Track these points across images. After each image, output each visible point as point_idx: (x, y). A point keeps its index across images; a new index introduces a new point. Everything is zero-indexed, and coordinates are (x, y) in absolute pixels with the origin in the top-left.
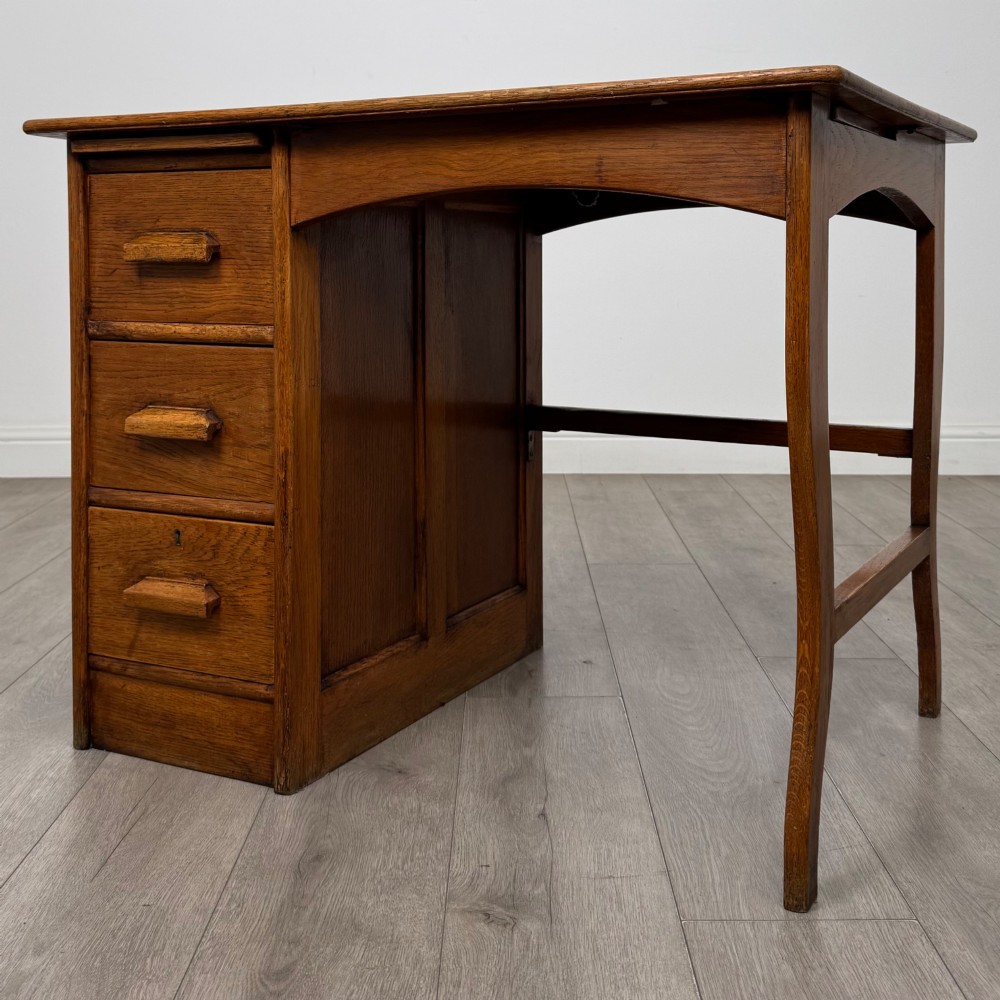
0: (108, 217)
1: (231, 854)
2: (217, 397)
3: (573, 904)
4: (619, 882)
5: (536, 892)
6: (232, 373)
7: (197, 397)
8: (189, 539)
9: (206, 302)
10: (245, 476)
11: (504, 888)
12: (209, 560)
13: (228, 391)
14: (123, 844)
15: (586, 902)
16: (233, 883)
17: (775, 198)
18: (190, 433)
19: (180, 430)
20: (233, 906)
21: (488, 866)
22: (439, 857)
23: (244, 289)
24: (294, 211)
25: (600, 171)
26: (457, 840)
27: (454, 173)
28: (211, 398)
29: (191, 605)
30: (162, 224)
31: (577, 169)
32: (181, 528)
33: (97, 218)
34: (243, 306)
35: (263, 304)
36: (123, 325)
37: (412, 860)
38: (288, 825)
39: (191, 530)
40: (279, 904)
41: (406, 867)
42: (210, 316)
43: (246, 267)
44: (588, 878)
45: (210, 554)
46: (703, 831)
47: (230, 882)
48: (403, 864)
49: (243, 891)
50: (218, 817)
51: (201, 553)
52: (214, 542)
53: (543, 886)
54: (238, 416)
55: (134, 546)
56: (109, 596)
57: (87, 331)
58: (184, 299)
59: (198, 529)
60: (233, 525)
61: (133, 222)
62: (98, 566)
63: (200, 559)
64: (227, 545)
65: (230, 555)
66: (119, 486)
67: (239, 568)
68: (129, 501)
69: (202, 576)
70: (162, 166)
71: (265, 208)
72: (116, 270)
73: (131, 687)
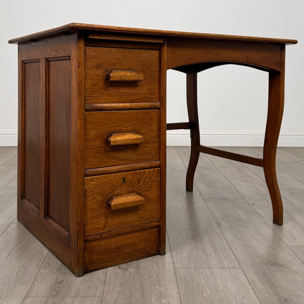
0: (94, 64)
2: (138, 128)
6: (144, 119)
7: (131, 128)
8: (129, 180)
9: (134, 95)
10: (149, 153)
12: (136, 185)
13: (143, 125)
17: (279, 67)
19: (134, 141)
23: (148, 90)
24: (168, 65)
25: (247, 59)
28: (136, 128)
30: (116, 67)
31: (243, 58)
32: (125, 176)
33: (88, 64)
34: (148, 96)
35: (155, 95)
36: (102, 105)
39: (130, 176)
42: (135, 100)
43: (149, 83)
45: (137, 183)
51: (133, 183)
52: (138, 178)
54: (146, 133)
55: (106, 188)
56: (94, 210)
57: (85, 108)
58: (126, 94)
59: (132, 175)
60: (145, 171)
61: (105, 66)
62: (89, 200)
63: (133, 186)
64: (143, 178)
65: (144, 181)
66: (97, 167)
67: (147, 185)
68: (104, 172)
69: (133, 192)
70: (119, 46)
71: (156, 63)
72: (97, 84)
73: (102, 243)
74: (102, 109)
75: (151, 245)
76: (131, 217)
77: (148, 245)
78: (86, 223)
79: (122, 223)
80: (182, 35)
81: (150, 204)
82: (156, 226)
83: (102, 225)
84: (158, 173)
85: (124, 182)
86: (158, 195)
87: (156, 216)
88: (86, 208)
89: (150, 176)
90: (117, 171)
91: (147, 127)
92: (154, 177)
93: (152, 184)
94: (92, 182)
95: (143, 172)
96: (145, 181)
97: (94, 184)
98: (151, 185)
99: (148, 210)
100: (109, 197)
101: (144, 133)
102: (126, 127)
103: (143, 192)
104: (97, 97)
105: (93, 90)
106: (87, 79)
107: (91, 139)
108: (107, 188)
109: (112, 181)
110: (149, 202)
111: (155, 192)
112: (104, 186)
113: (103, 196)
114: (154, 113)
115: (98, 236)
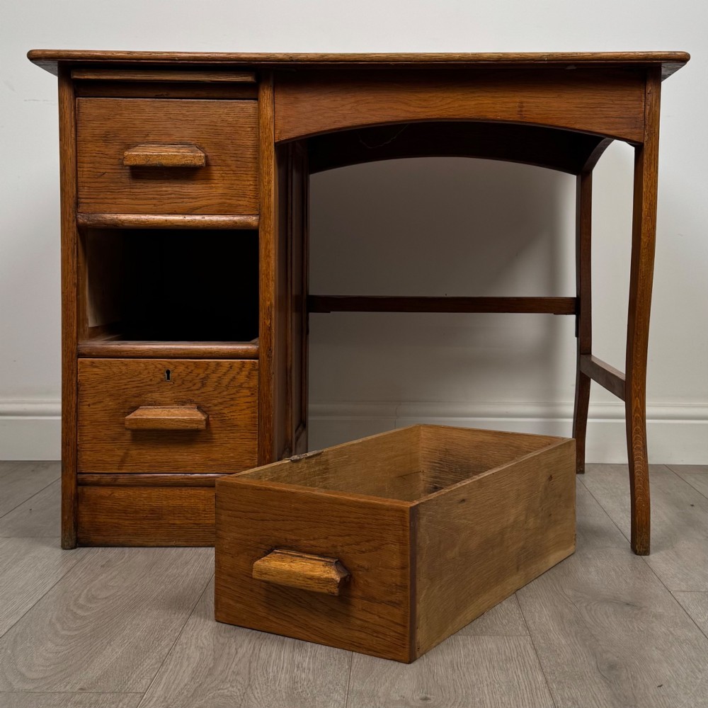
0: (97, 132)
8: (179, 375)
9: (193, 198)
12: (198, 389)
17: (638, 131)
23: (229, 188)
24: (277, 132)
25: (521, 111)
27: (412, 109)
29: (191, 422)
30: (151, 138)
31: (505, 109)
32: (171, 368)
33: (85, 133)
34: (228, 201)
35: (247, 199)
36: (115, 216)
39: (181, 368)
42: (197, 209)
43: (232, 172)
45: (200, 385)
51: (190, 385)
52: (202, 376)
55: (125, 385)
56: (99, 425)
57: (77, 221)
58: (173, 196)
59: (187, 368)
60: (221, 362)
61: (122, 136)
62: (88, 403)
63: (189, 390)
64: (214, 377)
65: (216, 384)
67: (225, 393)
68: (120, 351)
69: (191, 402)
70: (154, 95)
71: (249, 129)
72: (104, 174)
73: (120, 493)
74: (116, 225)
76: (186, 454)
78: (81, 448)
79: (163, 462)
80: (292, 61)
81: (231, 434)
83: (118, 459)
84: (251, 370)
85: (168, 378)
86: (254, 418)
87: (248, 461)
88: (80, 418)
89: (233, 375)
90: (151, 354)
92: (242, 378)
93: (237, 392)
94: (95, 370)
95: (214, 364)
96: (220, 383)
97: (97, 374)
98: (234, 394)
99: (228, 445)
100: (133, 404)
103: (216, 405)
104: (107, 201)
105: (97, 185)
106: (82, 163)
108: (127, 387)
109: (140, 373)
110: (229, 428)
111: (244, 410)
112: (121, 381)
113: (118, 401)
115: (108, 478)
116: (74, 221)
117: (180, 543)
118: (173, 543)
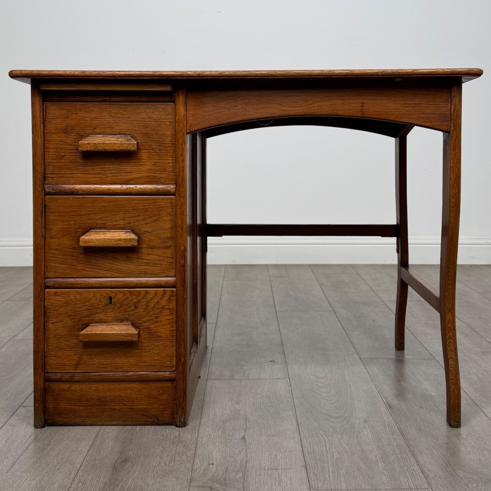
0: (59, 126)
1: (80, 459)
2: (136, 223)
3: (255, 483)
4: (280, 471)
5: (237, 477)
6: (146, 210)
7: (123, 223)
8: (118, 301)
9: (128, 173)
10: (155, 264)
11: (220, 474)
12: (132, 311)
13: (144, 220)
14: (24, 454)
15: (262, 481)
16: (80, 474)
18: (126, 243)
19: (119, 242)
20: (80, 485)
21: (213, 464)
22: (188, 460)
23: (154, 165)
24: (189, 125)
26: (198, 451)
28: (132, 224)
29: (128, 335)
30: (97, 130)
32: (112, 295)
33: (50, 127)
34: (153, 174)
35: (167, 173)
36: (72, 186)
37: (174, 462)
38: (110, 445)
39: (121, 295)
40: (104, 484)
41: (170, 465)
42: (131, 180)
43: (156, 154)
44: (265, 469)
45: (132, 308)
46: (326, 446)
47: (79, 473)
48: (169, 463)
49: (85, 477)
50: (74, 440)
51: (126, 307)
52: (135, 300)
53: (241, 474)
54: (150, 233)
55: (80, 308)
56: (61, 338)
57: (45, 190)
58: (113, 171)
59: (124, 295)
60: (148, 291)
61: (78, 129)
62: (52, 322)
63: (126, 311)
64: (144, 301)
65: (146, 306)
66: (66, 277)
67: (152, 313)
68: (76, 284)
69: (127, 320)
70: (100, 99)
71: (168, 123)
72: (64, 156)
73: (75, 387)
74: (73, 193)
75: (162, 407)
76: (123, 358)
77: (156, 406)
78: (48, 354)
79: (107, 364)
80: (199, 76)
81: (157, 343)
82: (167, 378)
83: (74, 362)
84: (171, 296)
85: (111, 303)
86: (172, 331)
87: (168, 362)
88: (47, 333)
89: (157, 300)
90: (98, 285)
91: (152, 222)
92: (164, 302)
93: (161, 312)
94: (57, 297)
95: (144, 292)
96: (148, 306)
97: (59, 301)
98: (158, 313)
99: (154, 351)
100: (85, 322)
101: (147, 232)
102: (114, 221)
103: (145, 322)
104: (66, 175)
105: (59, 164)
106: (49, 149)
107: (55, 235)
108: (80, 310)
109: (90, 300)
110: (155, 339)
111: (165, 325)
112: (76, 306)
113: (75, 320)
114: (164, 201)
115: (67, 377)
116: (42, 191)
117: (119, 423)
118: (115, 423)
